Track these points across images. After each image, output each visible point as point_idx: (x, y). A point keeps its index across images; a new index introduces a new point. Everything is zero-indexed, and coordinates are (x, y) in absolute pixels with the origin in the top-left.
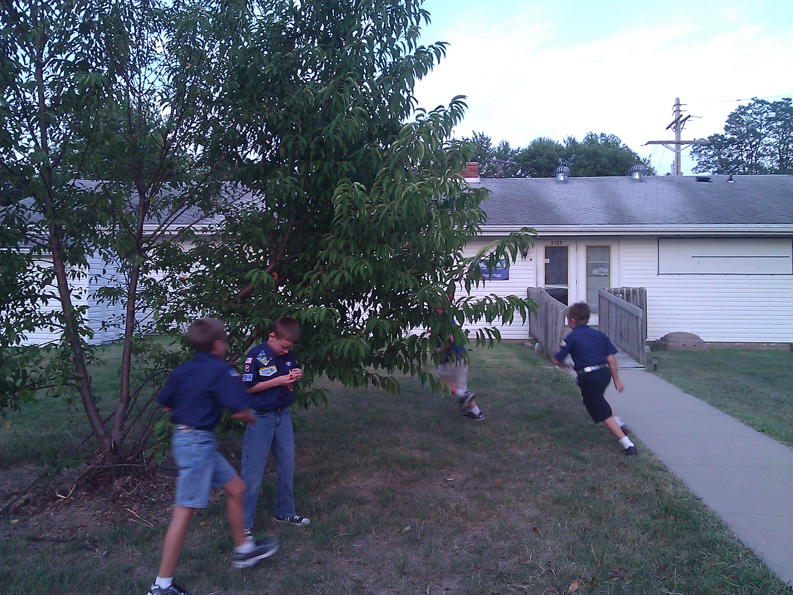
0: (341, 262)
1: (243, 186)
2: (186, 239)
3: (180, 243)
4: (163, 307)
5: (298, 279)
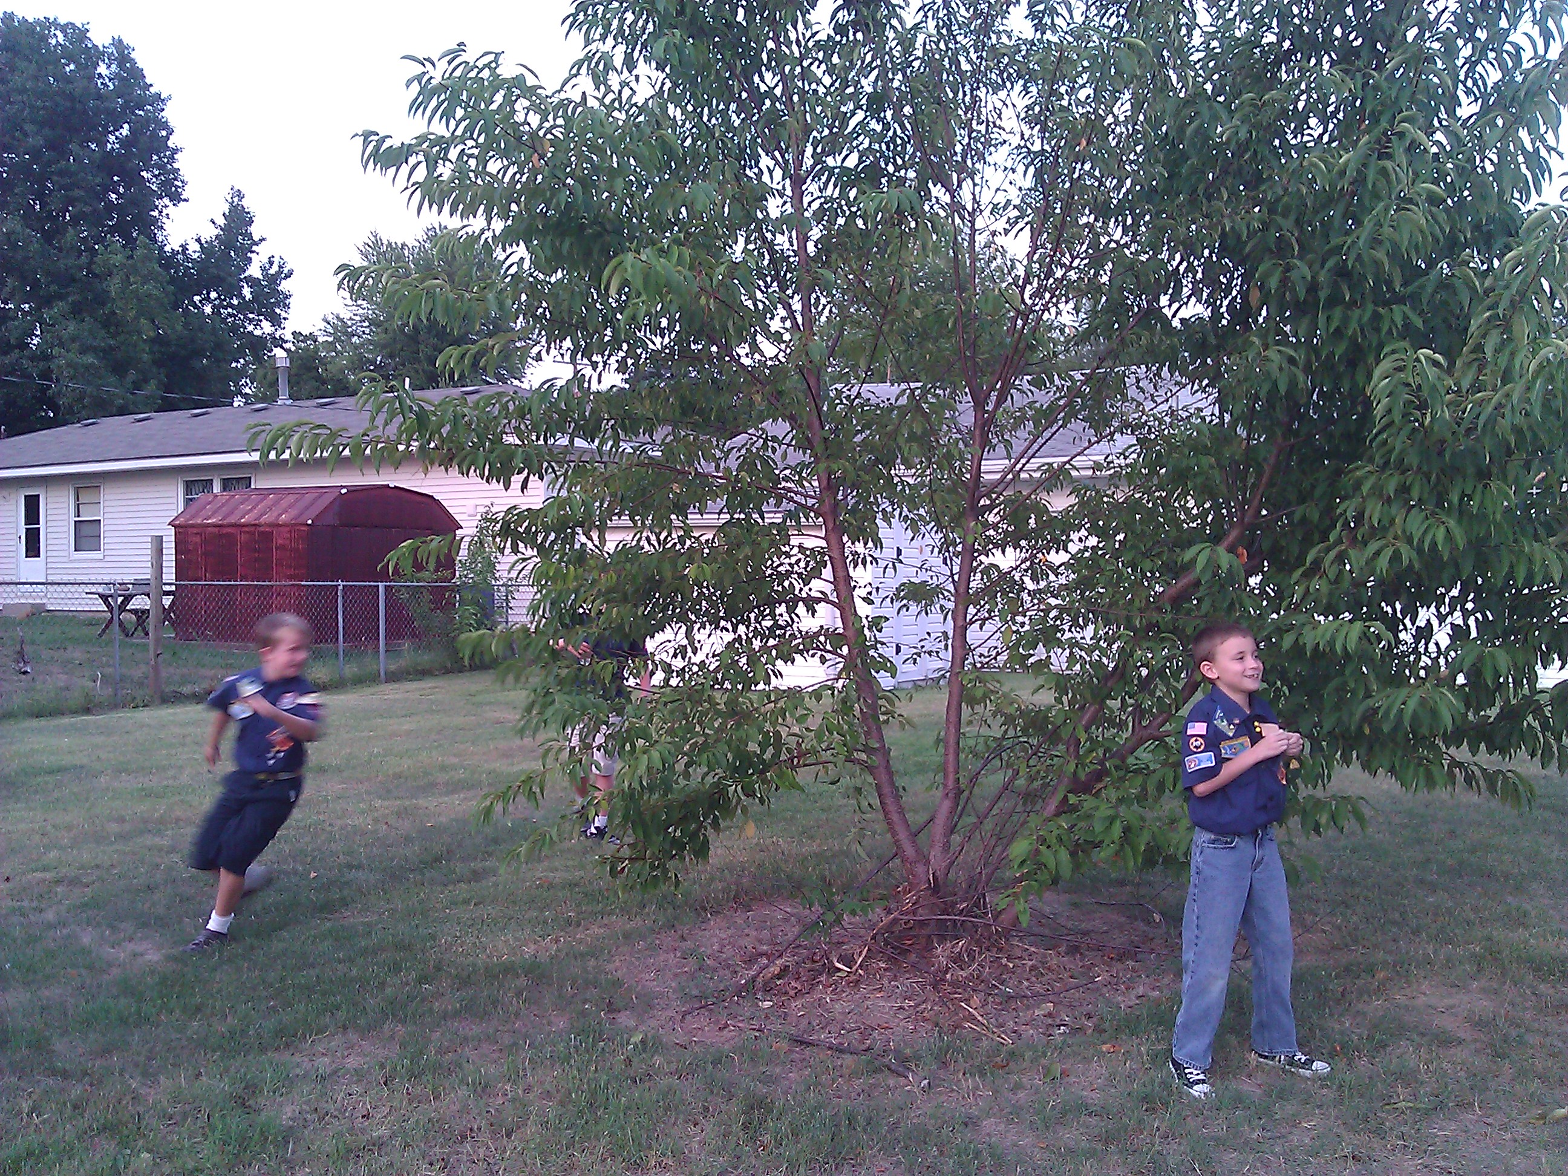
0: (1392, 522)
1: (1172, 374)
2: (1056, 486)
3: (1044, 495)
4: (1019, 619)
5: (1292, 560)
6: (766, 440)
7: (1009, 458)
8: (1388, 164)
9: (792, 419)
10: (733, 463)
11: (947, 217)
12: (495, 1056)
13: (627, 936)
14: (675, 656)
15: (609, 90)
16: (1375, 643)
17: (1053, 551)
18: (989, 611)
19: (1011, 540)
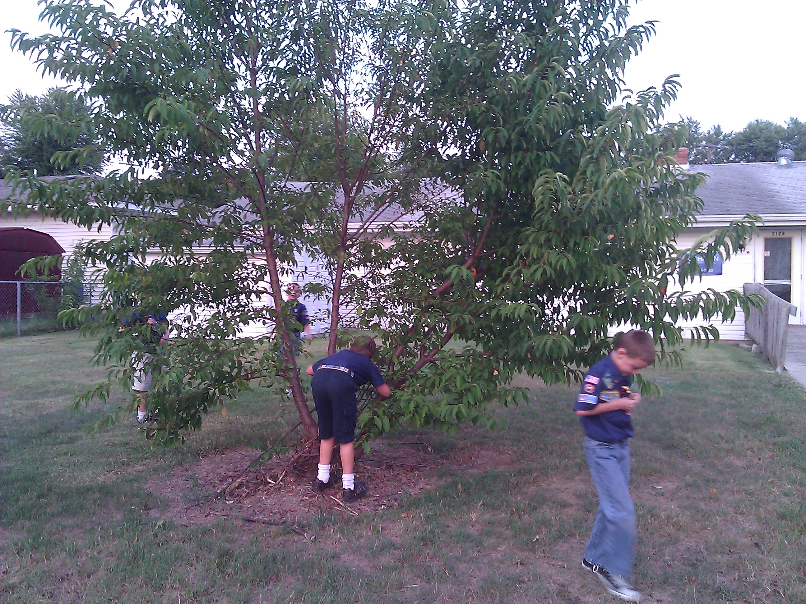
0: (543, 256)
1: (442, 182)
2: (386, 236)
3: (380, 240)
4: (365, 302)
5: (497, 274)
6: (235, 208)
7: (362, 222)
8: (546, 82)
9: (249, 197)
10: (218, 220)
11: (332, 97)
12: (82, 535)
13: (155, 470)
14: (185, 321)
15: (152, 17)
16: (533, 314)
17: (383, 268)
18: (350, 299)
19: (362, 262)
